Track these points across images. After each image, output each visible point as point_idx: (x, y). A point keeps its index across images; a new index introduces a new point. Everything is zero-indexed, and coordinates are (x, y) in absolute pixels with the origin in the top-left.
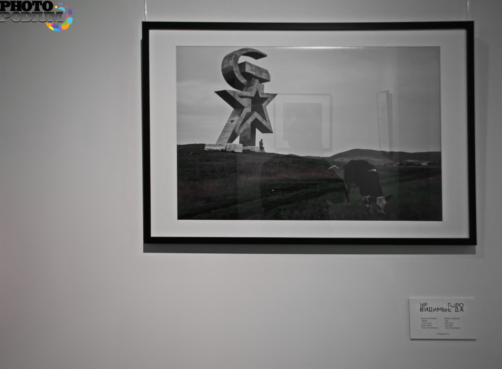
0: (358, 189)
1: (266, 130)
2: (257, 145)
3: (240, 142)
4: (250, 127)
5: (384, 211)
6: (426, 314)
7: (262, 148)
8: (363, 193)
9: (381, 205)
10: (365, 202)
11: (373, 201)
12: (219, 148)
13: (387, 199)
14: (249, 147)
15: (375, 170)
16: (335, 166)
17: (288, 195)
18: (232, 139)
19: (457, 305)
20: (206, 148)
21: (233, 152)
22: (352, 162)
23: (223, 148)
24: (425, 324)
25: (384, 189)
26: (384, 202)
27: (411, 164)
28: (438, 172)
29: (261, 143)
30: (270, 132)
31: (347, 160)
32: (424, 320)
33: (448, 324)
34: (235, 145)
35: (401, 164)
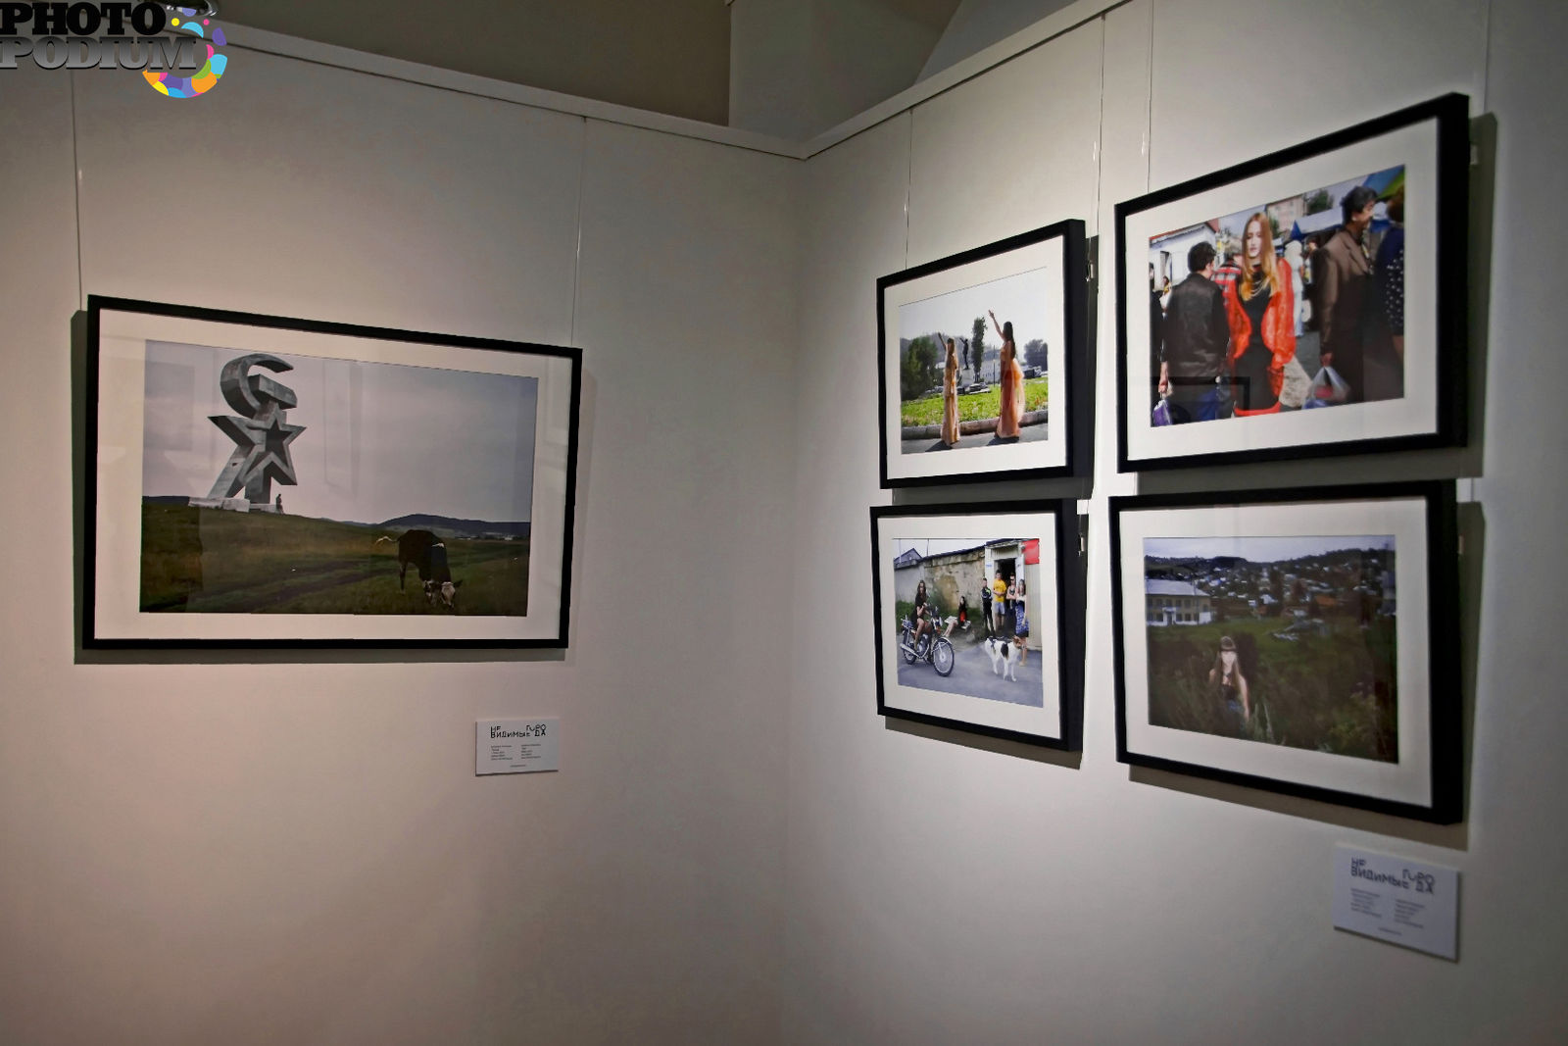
0: (417, 571)
1: (287, 480)
2: (273, 501)
3: (246, 497)
4: (262, 473)
5: (452, 602)
6: (498, 741)
7: (279, 506)
8: (424, 577)
9: (447, 594)
10: (427, 589)
11: (437, 587)
12: (213, 505)
13: (456, 585)
14: (259, 505)
15: (442, 545)
16: (386, 537)
17: (317, 578)
18: (232, 492)
19: (537, 727)
20: (191, 503)
21: (234, 511)
22: (410, 532)
23: (219, 504)
24: (497, 754)
26: (453, 589)
27: (491, 537)
28: (525, 551)
29: (279, 500)
30: (295, 484)
31: (404, 530)
32: (495, 749)
33: (526, 754)
34: (238, 501)
35: (478, 538)
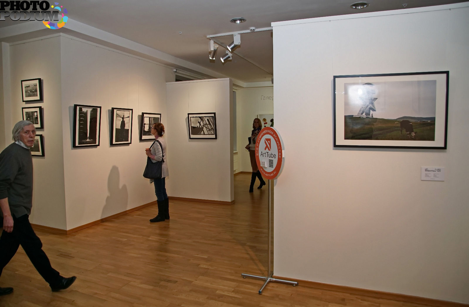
0: (405, 130)
2: (371, 115)
3: (365, 114)
5: (414, 137)
6: (427, 172)
7: (372, 116)
8: (407, 131)
9: (413, 135)
10: (408, 134)
11: (410, 134)
12: (358, 116)
13: (415, 133)
14: (368, 116)
15: (411, 123)
16: (397, 122)
17: (381, 132)
19: (438, 169)
20: (354, 116)
21: (363, 118)
22: (403, 121)
23: (359, 116)
24: (427, 175)
25: (414, 130)
26: (414, 134)
27: (424, 121)
28: (434, 124)
29: (372, 115)
31: (402, 120)
33: (435, 176)
34: (363, 116)
35: (421, 121)
